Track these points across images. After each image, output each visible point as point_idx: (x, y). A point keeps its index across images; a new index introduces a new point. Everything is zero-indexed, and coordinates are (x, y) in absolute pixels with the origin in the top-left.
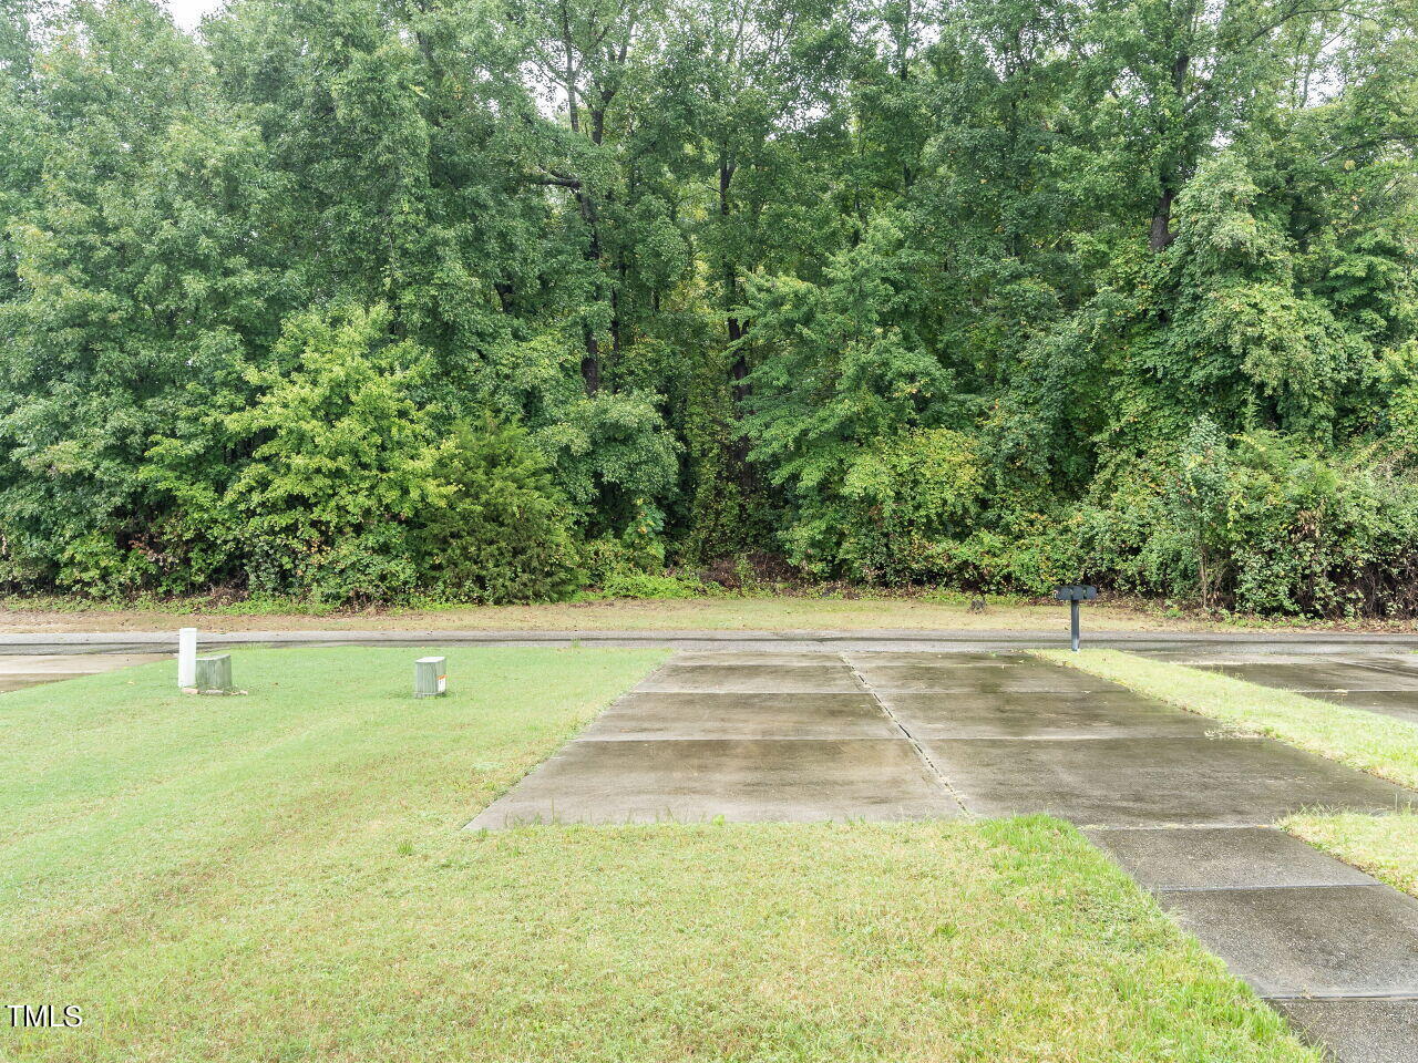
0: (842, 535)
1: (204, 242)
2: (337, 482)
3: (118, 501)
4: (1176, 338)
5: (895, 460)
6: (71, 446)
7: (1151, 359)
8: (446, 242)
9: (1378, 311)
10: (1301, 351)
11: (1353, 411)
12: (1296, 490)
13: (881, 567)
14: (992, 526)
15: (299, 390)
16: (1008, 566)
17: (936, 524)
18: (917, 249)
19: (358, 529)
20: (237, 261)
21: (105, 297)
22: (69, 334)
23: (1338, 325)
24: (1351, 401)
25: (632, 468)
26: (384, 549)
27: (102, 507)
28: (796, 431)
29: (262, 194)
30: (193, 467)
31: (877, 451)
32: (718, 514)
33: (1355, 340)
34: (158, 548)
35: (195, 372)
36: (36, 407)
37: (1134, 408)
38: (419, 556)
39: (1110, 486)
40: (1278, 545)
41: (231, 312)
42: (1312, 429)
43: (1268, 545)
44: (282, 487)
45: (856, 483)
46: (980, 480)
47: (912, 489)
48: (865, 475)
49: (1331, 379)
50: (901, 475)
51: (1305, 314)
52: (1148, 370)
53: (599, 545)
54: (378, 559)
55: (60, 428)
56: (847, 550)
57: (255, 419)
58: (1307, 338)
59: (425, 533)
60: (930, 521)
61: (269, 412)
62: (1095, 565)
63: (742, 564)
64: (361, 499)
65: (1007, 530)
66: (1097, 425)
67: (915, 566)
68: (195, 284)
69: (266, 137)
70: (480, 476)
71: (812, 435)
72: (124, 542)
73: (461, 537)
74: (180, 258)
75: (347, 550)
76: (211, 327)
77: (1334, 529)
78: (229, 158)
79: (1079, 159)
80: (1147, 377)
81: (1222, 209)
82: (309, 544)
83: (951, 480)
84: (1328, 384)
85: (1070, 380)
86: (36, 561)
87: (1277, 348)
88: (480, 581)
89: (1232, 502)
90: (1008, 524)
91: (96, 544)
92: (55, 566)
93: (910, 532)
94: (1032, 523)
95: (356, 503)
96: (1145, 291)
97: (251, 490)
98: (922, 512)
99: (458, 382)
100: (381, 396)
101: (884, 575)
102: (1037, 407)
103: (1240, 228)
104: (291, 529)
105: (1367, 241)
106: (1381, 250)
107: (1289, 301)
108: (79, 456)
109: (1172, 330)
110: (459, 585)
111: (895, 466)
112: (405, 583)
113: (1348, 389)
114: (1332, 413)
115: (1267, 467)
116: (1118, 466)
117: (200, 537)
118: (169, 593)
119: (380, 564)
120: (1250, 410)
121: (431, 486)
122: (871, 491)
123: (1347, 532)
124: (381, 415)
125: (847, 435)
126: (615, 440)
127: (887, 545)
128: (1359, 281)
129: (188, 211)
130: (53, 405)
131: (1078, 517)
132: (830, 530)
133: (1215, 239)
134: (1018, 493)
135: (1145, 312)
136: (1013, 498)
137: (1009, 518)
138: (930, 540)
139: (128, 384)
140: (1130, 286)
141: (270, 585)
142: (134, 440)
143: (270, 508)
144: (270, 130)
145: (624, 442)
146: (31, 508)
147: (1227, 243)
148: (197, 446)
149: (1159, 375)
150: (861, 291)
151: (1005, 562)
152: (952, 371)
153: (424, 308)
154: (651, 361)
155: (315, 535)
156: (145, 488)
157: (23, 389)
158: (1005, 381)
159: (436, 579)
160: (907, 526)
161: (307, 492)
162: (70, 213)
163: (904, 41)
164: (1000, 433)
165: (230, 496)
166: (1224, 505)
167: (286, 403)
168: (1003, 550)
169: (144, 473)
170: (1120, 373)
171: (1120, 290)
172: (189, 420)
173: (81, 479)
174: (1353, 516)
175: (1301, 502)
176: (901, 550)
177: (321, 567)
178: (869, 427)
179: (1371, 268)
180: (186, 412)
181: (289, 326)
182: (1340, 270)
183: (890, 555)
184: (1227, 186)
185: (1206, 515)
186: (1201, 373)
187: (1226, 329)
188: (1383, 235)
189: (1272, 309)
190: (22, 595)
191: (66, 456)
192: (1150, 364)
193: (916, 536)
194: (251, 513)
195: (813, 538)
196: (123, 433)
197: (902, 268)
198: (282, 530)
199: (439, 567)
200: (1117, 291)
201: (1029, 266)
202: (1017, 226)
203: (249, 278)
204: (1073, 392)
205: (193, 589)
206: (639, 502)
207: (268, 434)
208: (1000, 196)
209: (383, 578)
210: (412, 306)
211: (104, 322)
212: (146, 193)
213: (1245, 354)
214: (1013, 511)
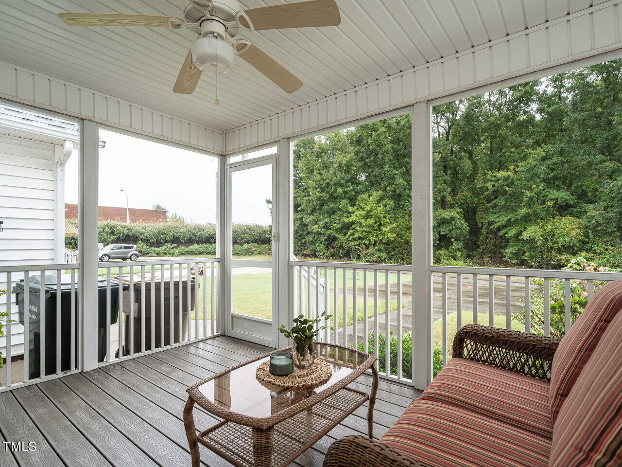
0: (524, 252)
1: (342, 181)
2: (369, 234)
3: (325, 238)
5: (545, 227)
6: (317, 226)
8: (397, 174)
13: (540, 262)
14: (587, 251)
15: (360, 213)
17: (562, 249)
18: (561, 156)
19: (374, 245)
20: (349, 184)
21: (323, 194)
22: (317, 203)
25: (450, 231)
26: (380, 250)
27: (323, 238)
28: (507, 219)
29: (354, 168)
30: (340, 230)
31: (538, 224)
32: (487, 244)
34: (333, 248)
35: (340, 210)
36: (312, 218)
38: (389, 253)
41: (348, 195)
44: (356, 235)
45: (525, 235)
46: (582, 234)
47: (552, 237)
48: (531, 232)
50: (547, 232)
53: (440, 252)
54: (378, 252)
55: (316, 222)
56: (526, 256)
57: (350, 220)
59: (390, 246)
60: (559, 248)
61: (353, 218)
63: (486, 259)
64: (374, 238)
65: (594, 252)
67: (553, 263)
68: (340, 190)
69: (357, 155)
70: (403, 233)
71: (512, 220)
72: (327, 247)
73: (398, 248)
74: (338, 185)
75: (371, 250)
76: (343, 199)
78: (347, 161)
82: (363, 248)
83: (568, 234)
86: (312, 250)
88: (403, 259)
90: (595, 250)
91: (322, 247)
92: (316, 251)
94: (607, 250)
95: (373, 239)
97: (351, 235)
98: (556, 245)
99: (402, 208)
100: (377, 213)
101: (541, 265)
102: (613, 208)
104: (359, 245)
108: (318, 228)
110: (398, 260)
111: (545, 230)
112: (385, 259)
117: (341, 246)
118: (336, 258)
119: (378, 254)
121: (389, 235)
122: (532, 237)
124: (379, 218)
125: (527, 220)
126: (446, 223)
127: (541, 255)
129: (339, 174)
130: (314, 218)
132: (519, 249)
134: (601, 239)
136: (598, 241)
137: (596, 247)
138: (560, 254)
139: (328, 213)
141: (355, 258)
142: (328, 225)
143: (355, 240)
144: (357, 153)
145: (448, 223)
146: (311, 239)
148: (340, 226)
152: (575, 197)
153: (392, 191)
154: (463, 200)
155: (364, 246)
156: (330, 235)
157: (309, 214)
158: (600, 199)
159: (392, 258)
160: (550, 250)
161: (362, 236)
162: (318, 177)
164: (590, 218)
165: (346, 237)
167: (357, 215)
169: (330, 232)
172: (339, 220)
173: (319, 233)
176: (547, 257)
177: (365, 254)
178: (535, 217)
180: (338, 218)
181: (359, 198)
183: (543, 259)
190: (310, 257)
191: (315, 228)
193: (553, 253)
194: (351, 241)
195: (512, 252)
196: (326, 223)
198: (357, 245)
199: (393, 255)
201: (609, 157)
202: (603, 143)
203: (351, 188)
205: (341, 258)
206: (453, 240)
207: (353, 223)
209: (379, 257)
210: (389, 190)
211: (323, 200)
212: (332, 171)
214: (598, 245)
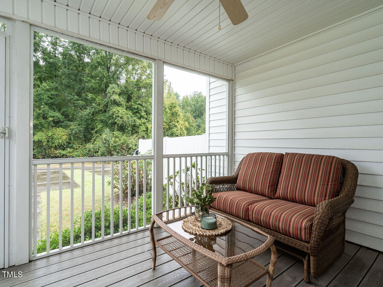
4: (107, 115)
5: (48, 134)
7: (103, 118)
9: (139, 114)
10: (125, 119)
11: (135, 129)
12: (122, 142)
13: (44, 155)
14: (70, 148)
16: (73, 155)
17: (57, 147)
18: (56, 91)
23: (133, 116)
24: (134, 128)
31: (43, 131)
33: (135, 118)
37: (99, 126)
39: (95, 140)
40: (119, 151)
42: (128, 132)
43: (117, 151)
46: (68, 138)
47: (52, 140)
49: (131, 124)
50: (49, 137)
51: (127, 113)
52: (102, 120)
56: (35, 152)
58: (127, 117)
60: (56, 146)
62: (90, 155)
65: (74, 148)
66: (93, 129)
67: (52, 155)
77: (128, 148)
79: (90, 80)
80: (102, 121)
81: (113, 93)
83: (61, 138)
84: (131, 125)
85: (88, 120)
87: (121, 118)
89: (111, 143)
90: (74, 147)
93: (51, 148)
94: (79, 147)
96: (102, 106)
98: (54, 144)
102: (82, 125)
103: (116, 97)
105: (138, 103)
106: (139, 104)
107: (124, 110)
109: (106, 113)
113: (134, 126)
114: (131, 129)
115: (118, 138)
116: (97, 137)
120: (116, 128)
123: (130, 148)
127: (45, 151)
128: (136, 109)
131: (88, 146)
133: (111, 98)
135: (102, 109)
136: (76, 142)
137: (74, 146)
138: (56, 150)
140: (99, 105)
147: (113, 99)
149: (104, 121)
150: (40, 98)
151: (72, 154)
152: (64, 117)
158: (76, 120)
163: (55, 49)
164: (72, 130)
166: (110, 144)
168: (72, 152)
170: (97, 120)
171: (98, 105)
174: (131, 146)
175: (123, 144)
176: (48, 152)
178: (41, 126)
179: (138, 107)
182: (133, 107)
183: (46, 153)
184: (113, 90)
185: (107, 145)
186: (111, 121)
187: (113, 114)
188: (140, 102)
189: (121, 111)
192: (102, 119)
193: (53, 149)
197: (52, 95)
200: (97, 105)
201: (80, 98)
202: (78, 90)
204: (88, 123)
208: (75, 84)
213: (116, 119)
214: (75, 145)
